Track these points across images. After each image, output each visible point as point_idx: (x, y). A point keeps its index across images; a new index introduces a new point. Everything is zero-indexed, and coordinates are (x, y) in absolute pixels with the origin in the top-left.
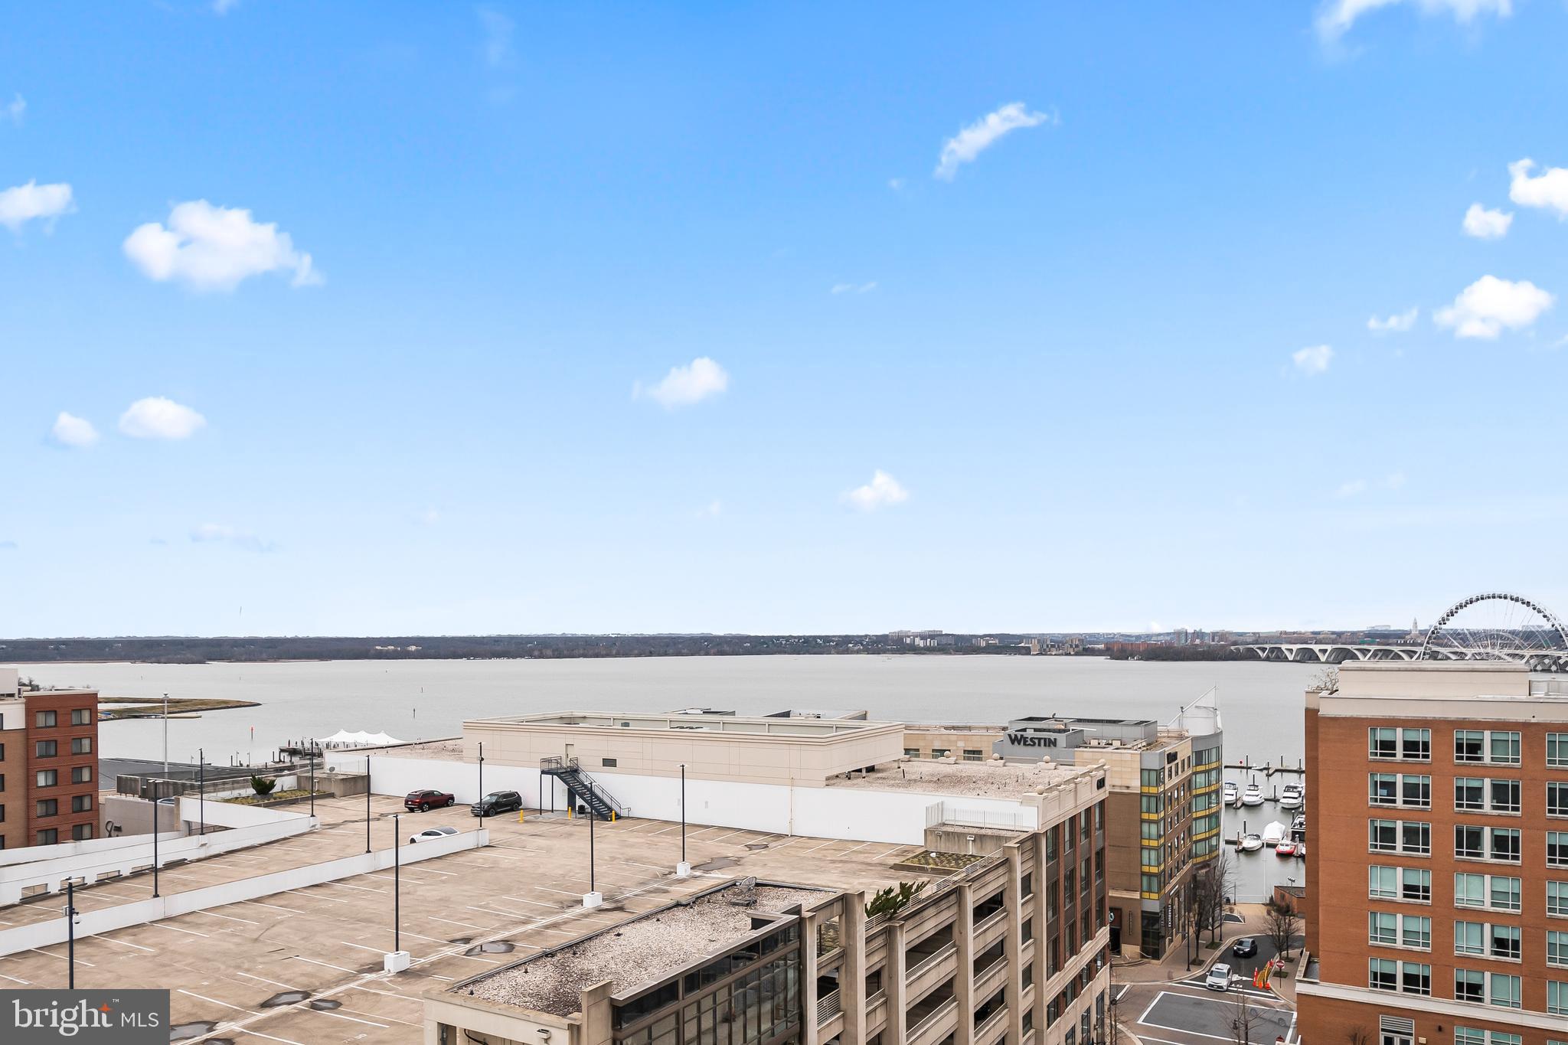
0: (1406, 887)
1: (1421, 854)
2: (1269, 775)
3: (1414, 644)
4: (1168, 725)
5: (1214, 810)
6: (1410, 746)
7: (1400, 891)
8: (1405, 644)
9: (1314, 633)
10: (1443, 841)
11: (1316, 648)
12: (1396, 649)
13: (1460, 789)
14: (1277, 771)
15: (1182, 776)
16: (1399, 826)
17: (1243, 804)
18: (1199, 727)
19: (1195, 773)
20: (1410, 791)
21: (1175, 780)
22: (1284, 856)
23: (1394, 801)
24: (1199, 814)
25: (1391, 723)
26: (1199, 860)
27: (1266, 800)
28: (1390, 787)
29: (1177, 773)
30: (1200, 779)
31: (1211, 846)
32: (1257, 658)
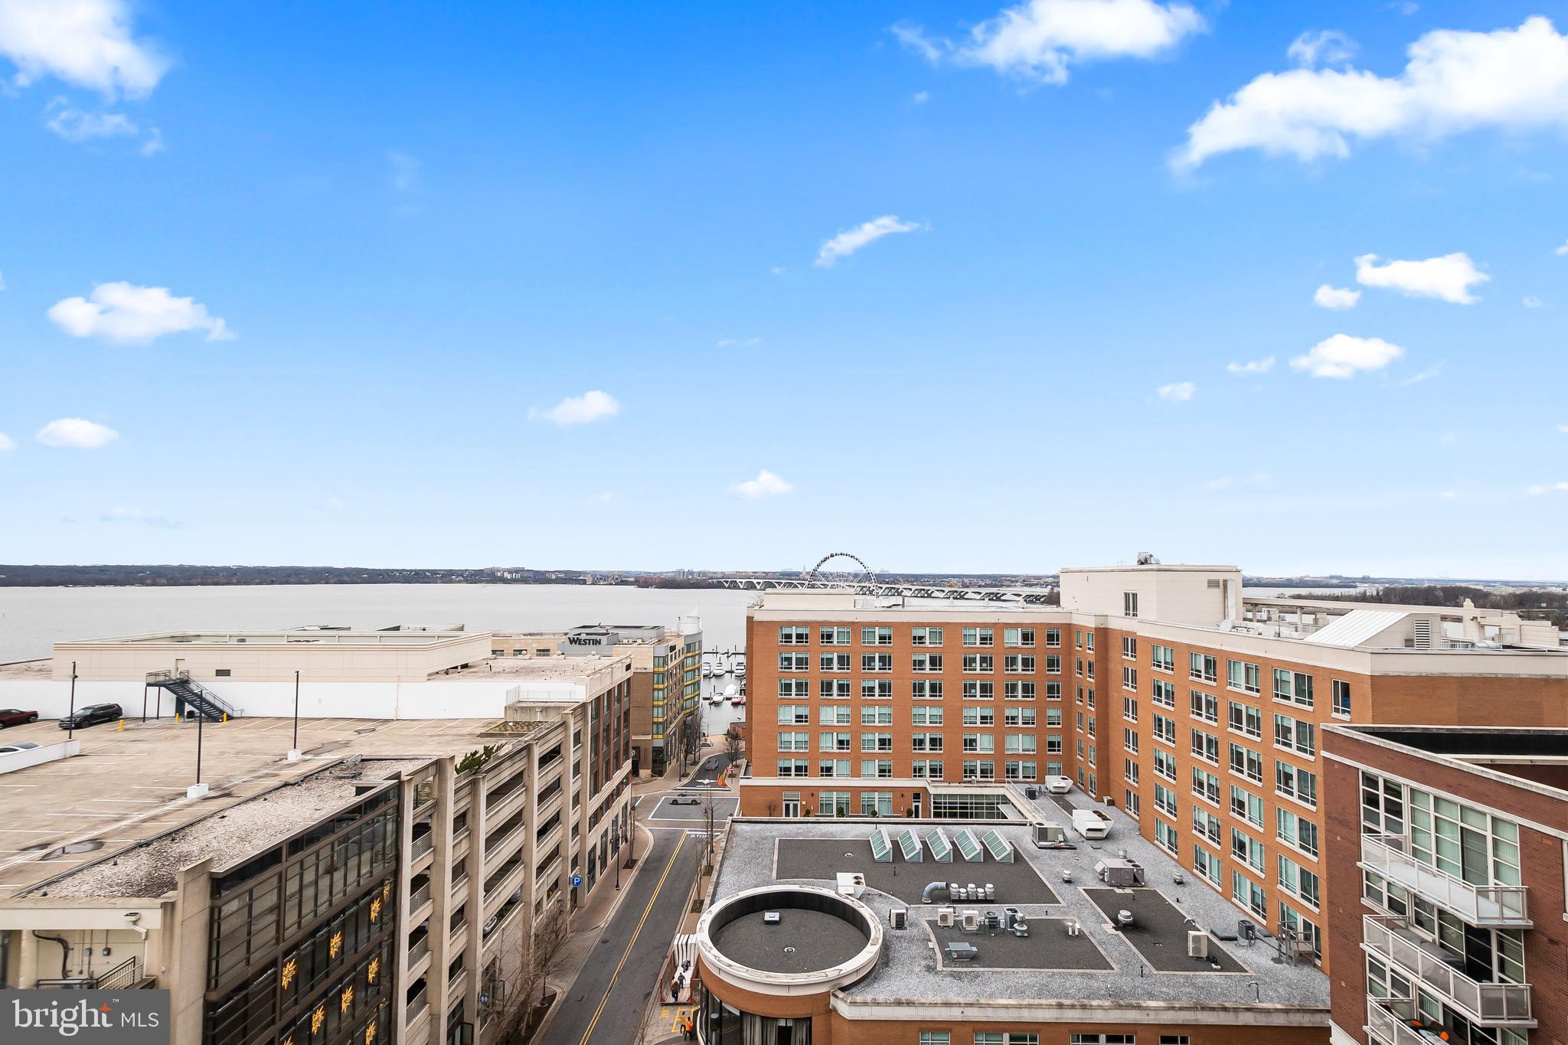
0: (797, 716)
1: (804, 697)
2: (728, 657)
3: (803, 580)
4: (670, 628)
5: (697, 680)
6: (799, 636)
7: (794, 719)
8: (799, 579)
9: (753, 572)
10: (815, 688)
11: (755, 581)
12: (795, 582)
13: (823, 659)
14: (733, 654)
15: (679, 660)
16: (793, 682)
17: (714, 675)
18: (689, 629)
19: (686, 658)
20: (799, 661)
21: (675, 662)
22: (735, 704)
23: (791, 668)
24: (688, 683)
25: (790, 624)
26: (688, 711)
27: (727, 672)
28: (789, 660)
29: (675, 658)
30: (689, 661)
31: (694, 702)
32: (724, 587)
